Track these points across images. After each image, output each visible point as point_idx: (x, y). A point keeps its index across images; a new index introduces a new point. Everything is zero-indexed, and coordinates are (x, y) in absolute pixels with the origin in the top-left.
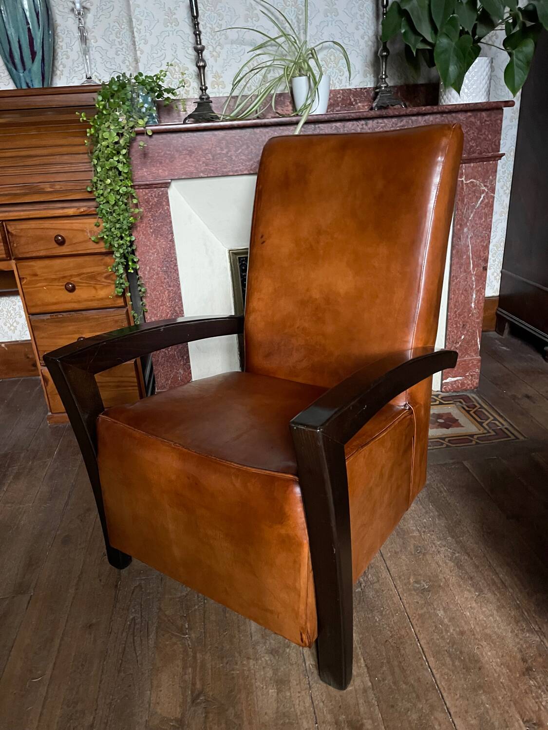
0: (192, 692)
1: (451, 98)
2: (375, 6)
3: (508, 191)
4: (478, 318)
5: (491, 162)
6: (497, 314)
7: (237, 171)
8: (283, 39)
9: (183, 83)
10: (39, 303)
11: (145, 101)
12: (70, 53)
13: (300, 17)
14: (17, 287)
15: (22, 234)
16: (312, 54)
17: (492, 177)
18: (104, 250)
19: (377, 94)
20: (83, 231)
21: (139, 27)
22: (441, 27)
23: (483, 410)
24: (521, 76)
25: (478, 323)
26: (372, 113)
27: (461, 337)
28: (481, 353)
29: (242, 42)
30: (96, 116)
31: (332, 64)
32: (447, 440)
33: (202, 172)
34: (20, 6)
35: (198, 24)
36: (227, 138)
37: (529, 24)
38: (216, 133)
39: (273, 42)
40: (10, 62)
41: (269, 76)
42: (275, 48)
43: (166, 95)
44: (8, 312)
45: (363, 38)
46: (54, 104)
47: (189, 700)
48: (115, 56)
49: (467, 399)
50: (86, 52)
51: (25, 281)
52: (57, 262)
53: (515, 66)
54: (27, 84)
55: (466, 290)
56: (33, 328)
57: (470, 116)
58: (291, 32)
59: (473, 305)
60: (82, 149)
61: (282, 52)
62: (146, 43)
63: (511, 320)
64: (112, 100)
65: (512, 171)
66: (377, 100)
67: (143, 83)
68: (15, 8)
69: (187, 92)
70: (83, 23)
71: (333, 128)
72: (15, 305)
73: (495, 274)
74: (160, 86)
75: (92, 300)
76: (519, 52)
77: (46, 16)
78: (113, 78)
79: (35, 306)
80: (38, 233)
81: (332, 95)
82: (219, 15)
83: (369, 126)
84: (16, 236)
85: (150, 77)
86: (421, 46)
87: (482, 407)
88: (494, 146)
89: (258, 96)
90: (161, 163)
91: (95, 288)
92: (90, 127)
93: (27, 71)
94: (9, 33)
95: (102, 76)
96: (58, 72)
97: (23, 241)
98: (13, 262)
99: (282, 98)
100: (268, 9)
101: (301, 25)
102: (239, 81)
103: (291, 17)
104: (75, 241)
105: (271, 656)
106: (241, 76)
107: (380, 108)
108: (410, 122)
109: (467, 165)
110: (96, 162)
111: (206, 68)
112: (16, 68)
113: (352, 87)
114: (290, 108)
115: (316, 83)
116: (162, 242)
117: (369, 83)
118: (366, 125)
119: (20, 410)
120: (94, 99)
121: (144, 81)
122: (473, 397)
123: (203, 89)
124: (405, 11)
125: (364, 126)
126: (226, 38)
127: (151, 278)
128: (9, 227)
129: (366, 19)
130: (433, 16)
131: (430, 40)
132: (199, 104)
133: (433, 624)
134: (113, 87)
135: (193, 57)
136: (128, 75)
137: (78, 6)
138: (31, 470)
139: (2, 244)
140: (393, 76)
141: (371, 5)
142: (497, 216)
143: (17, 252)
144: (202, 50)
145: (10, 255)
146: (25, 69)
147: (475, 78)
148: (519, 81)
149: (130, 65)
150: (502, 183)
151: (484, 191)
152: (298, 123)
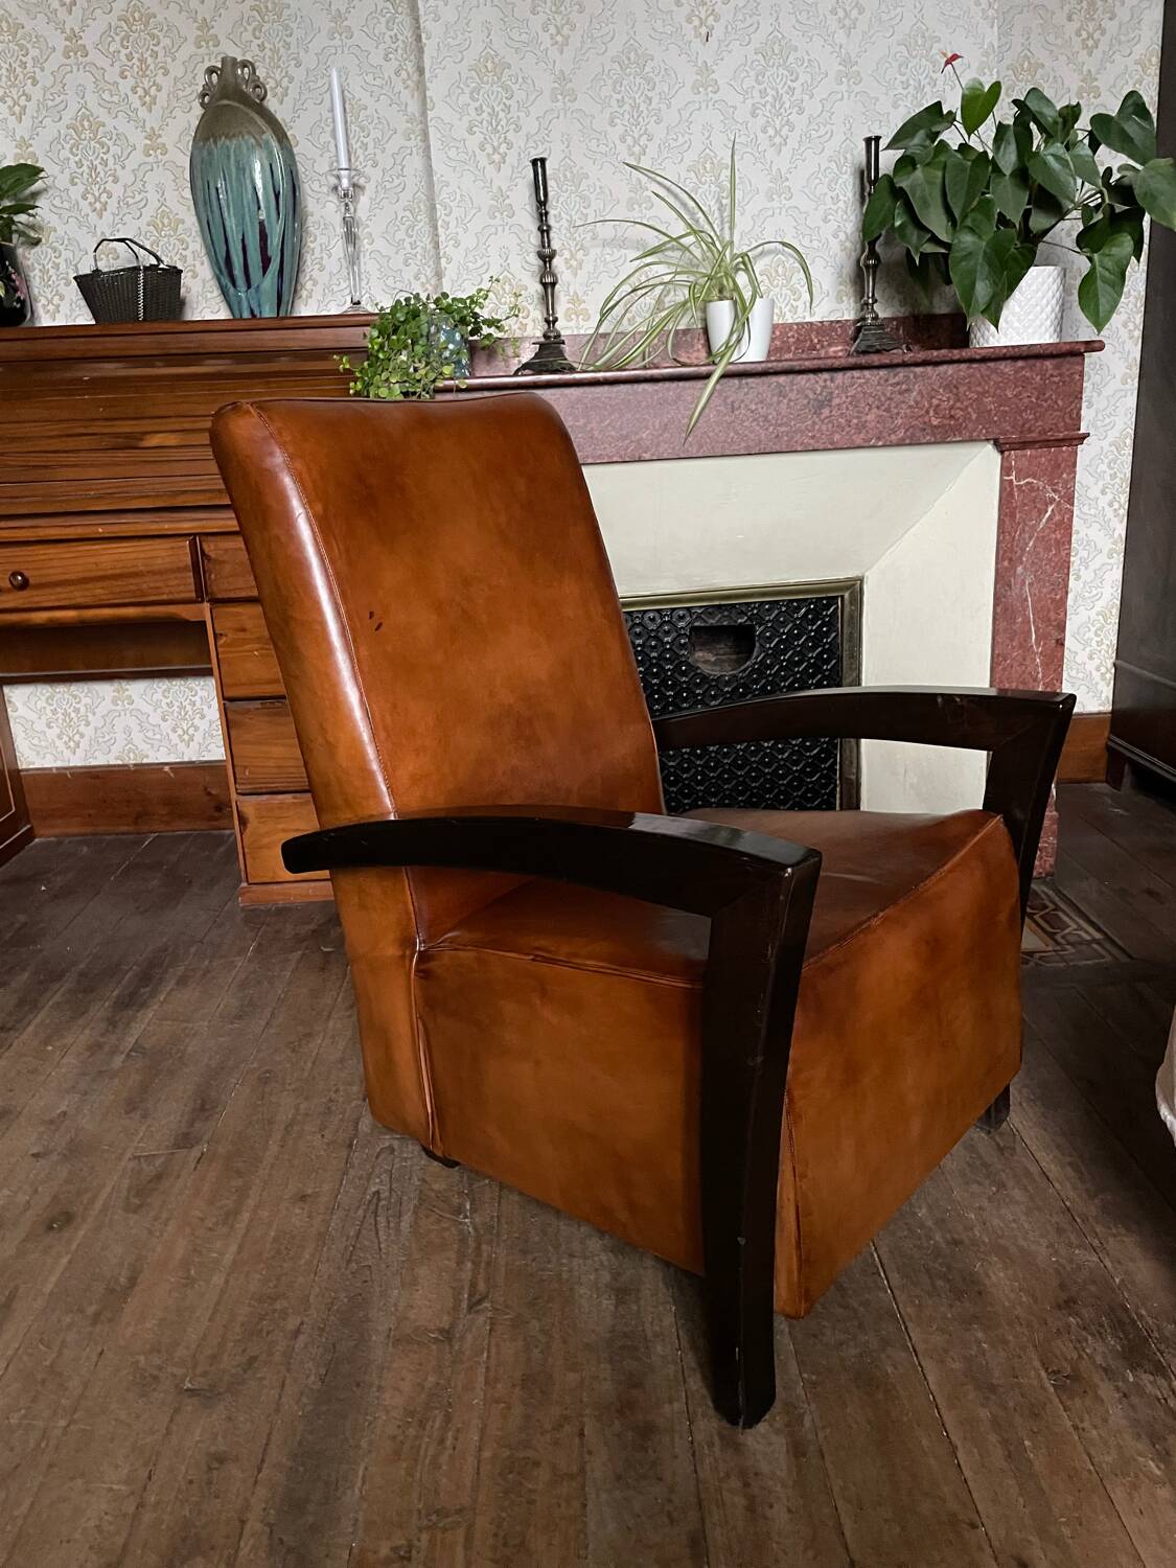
0: (470, 1296)
1: (987, 338)
2: (858, 182)
3: (1123, 512)
5: (1064, 448)
6: (1108, 748)
7: (600, 456)
8: (691, 239)
9: (515, 312)
10: (244, 679)
11: (450, 340)
12: (326, 261)
13: (724, 202)
14: (210, 661)
15: (226, 558)
16: (744, 263)
17: (1068, 474)
19: (858, 330)
21: (447, 219)
22: (964, 215)
23: (1061, 914)
24: (1110, 298)
26: (847, 361)
28: (1059, 806)
29: (621, 243)
30: (366, 364)
31: (780, 281)
34: (248, 182)
35: (546, 213)
36: (587, 400)
37: (1120, 208)
38: (567, 391)
39: (674, 243)
40: (225, 273)
41: (667, 300)
42: (678, 254)
43: (486, 330)
44: (181, 707)
45: (835, 236)
46: (294, 345)
47: (465, 1305)
48: (403, 268)
50: (353, 260)
51: (224, 639)
53: (1099, 281)
54: (252, 312)
55: (1023, 683)
56: (229, 725)
57: (1023, 368)
58: (707, 227)
61: (691, 260)
62: (457, 244)
63: (1133, 757)
64: (394, 337)
65: (1129, 475)
66: (858, 340)
67: (448, 310)
68: (241, 184)
69: (524, 327)
70: (352, 210)
71: (773, 386)
72: (196, 695)
73: (1103, 670)
74: (476, 316)
76: (1104, 254)
77: (290, 196)
78: (398, 302)
79: (238, 684)
81: (778, 333)
82: (584, 199)
83: (837, 382)
84: (215, 560)
85: (461, 300)
86: (929, 248)
87: (1057, 908)
88: (1067, 420)
92: (355, 380)
93: (252, 290)
94: (227, 223)
95: (379, 298)
96: (304, 293)
97: (227, 568)
98: (206, 606)
99: (688, 338)
100: (668, 190)
101: (725, 214)
102: (613, 307)
103: (710, 204)
105: (611, 1255)
106: (616, 298)
107: (860, 353)
108: (912, 376)
109: (1019, 453)
111: (557, 286)
112: (234, 284)
113: (816, 319)
114: (703, 354)
115: (744, 309)
117: (847, 311)
118: (832, 380)
119: (190, 882)
120: (365, 335)
121: (450, 305)
122: (1043, 892)
123: (551, 322)
124: (901, 188)
125: (828, 383)
126: (595, 237)
128: (205, 546)
129: (841, 204)
130: (949, 198)
131: (944, 237)
132: (541, 345)
133: (906, 1227)
134: (398, 316)
135: (536, 269)
136: (423, 297)
137: (345, 183)
138: (207, 971)
139: (191, 574)
140: (889, 301)
141: (851, 180)
142: (1102, 559)
143: (215, 589)
144: (552, 256)
145: (202, 593)
146: (249, 287)
147: (1033, 302)
148: (1107, 307)
149: (428, 281)
150: (1109, 496)
151: (1052, 500)
152: (708, 376)
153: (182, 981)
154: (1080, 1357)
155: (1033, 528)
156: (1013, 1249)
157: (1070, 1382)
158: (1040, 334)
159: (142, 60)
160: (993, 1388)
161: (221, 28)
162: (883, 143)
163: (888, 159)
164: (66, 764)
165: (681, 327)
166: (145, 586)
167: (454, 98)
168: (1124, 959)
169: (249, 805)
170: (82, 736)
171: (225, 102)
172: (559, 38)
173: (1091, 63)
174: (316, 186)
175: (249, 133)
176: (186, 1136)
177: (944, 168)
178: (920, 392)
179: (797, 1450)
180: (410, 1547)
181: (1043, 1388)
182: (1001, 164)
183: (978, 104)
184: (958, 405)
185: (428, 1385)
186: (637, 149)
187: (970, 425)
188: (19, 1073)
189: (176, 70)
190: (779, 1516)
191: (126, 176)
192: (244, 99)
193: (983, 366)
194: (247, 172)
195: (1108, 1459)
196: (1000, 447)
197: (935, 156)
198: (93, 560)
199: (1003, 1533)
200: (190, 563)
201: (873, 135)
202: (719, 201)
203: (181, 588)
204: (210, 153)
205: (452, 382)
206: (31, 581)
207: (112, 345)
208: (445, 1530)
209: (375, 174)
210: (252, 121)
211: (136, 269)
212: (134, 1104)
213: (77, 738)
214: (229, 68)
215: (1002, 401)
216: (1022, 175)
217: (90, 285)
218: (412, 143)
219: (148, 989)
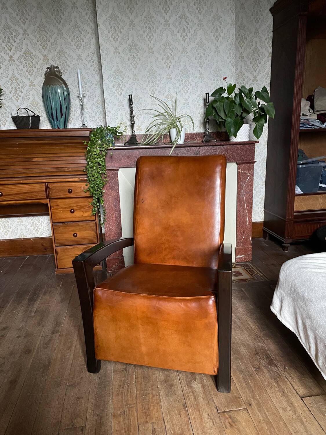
1: (234, 140)
3: (265, 175)
4: (249, 229)
5: (251, 164)
6: (263, 230)
8: (166, 113)
10: (58, 218)
11: (110, 137)
12: (75, 114)
13: (173, 105)
14: (49, 212)
15: (54, 188)
16: (178, 119)
17: (252, 170)
18: (88, 196)
19: (205, 135)
20: (80, 187)
21: (108, 107)
22: (228, 113)
23: (253, 270)
24: (260, 132)
25: (250, 231)
26: (202, 144)
27: (243, 237)
28: (252, 244)
29: (150, 114)
30: (90, 142)
31: (187, 123)
32: (236, 281)
33: (132, 165)
34: (58, 96)
35: (132, 107)
36: (144, 152)
37: (262, 113)
38: (139, 150)
39: (162, 114)
40: (51, 117)
41: (160, 127)
42: (163, 117)
43: (118, 134)
44: (36, 223)
45: (199, 113)
46: (69, 135)
48: (95, 116)
49: (247, 265)
50: (83, 114)
51: (53, 208)
52: (67, 200)
53: (258, 129)
54: (58, 127)
55: (244, 217)
56: (53, 229)
57: (242, 147)
58: (169, 111)
59: (247, 223)
60: (82, 154)
61: (166, 119)
62: (110, 113)
63: (269, 232)
66: (205, 138)
67: (110, 130)
68: (56, 96)
70: (83, 102)
71: (186, 150)
73: (261, 212)
74: (116, 131)
75: (81, 217)
76: (259, 123)
77: (67, 99)
78: (97, 127)
79: (57, 219)
80: (61, 188)
81: (186, 135)
82: (141, 103)
84: (51, 189)
85: (113, 128)
86: (220, 120)
87: (253, 268)
88: (252, 158)
89: (155, 135)
90: (116, 161)
91: (83, 212)
92: (88, 147)
93: (58, 121)
94: (52, 106)
96: (70, 121)
97: (54, 191)
98: (48, 200)
99: (165, 136)
101: (174, 108)
102: (149, 130)
103: (170, 105)
104: (76, 192)
106: (149, 127)
107: (206, 141)
108: (217, 148)
109: (241, 165)
110: (89, 160)
111: (135, 124)
112: (53, 120)
113: (194, 132)
114: (169, 140)
115: (180, 132)
116: (114, 193)
117: (202, 131)
118: (200, 148)
119: (41, 269)
122: (249, 265)
123: (133, 132)
124: (214, 107)
126: (143, 112)
127: (108, 208)
128: (49, 185)
129: (200, 106)
130: (225, 109)
131: (224, 118)
132: (131, 137)
134: (98, 131)
135: (129, 119)
136: (103, 126)
137: (81, 96)
138: (50, 291)
139: (45, 192)
140: (211, 129)
141: (202, 101)
142: (260, 186)
143: (51, 196)
144: (134, 117)
145: (48, 196)
146: (57, 120)
147: (244, 132)
148: (260, 134)
149: (101, 119)
150: (262, 172)
151: (249, 176)
152: (172, 147)
153: (45, 294)
154: (260, 364)
155: (245, 182)
156: (246, 344)
157: (258, 369)
158: (246, 139)
159: (29, 64)
160: (243, 372)
161: (50, 57)
162: (210, 95)
163: (211, 98)
164: (4, 239)
165: (164, 133)
166: (33, 195)
167: (109, 79)
168: (268, 280)
169: (59, 249)
170: (9, 231)
171: (51, 76)
172: (135, 66)
173: (255, 74)
174: (73, 96)
175: (58, 84)
176: (54, 331)
177: (224, 103)
178: (219, 151)
179: (203, 386)
180: (124, 412)
181: (253, 371)
182: (236, 102)
183: (231, 89)
184: (228, 154)
185: (123, 380)
186: (153, 92)
187: (231, 159)
188: (8, 318)
189: (38, 66)
190: (201, 399)
191: (24, 92)
192: (57, 76)
193: (233, 146)
194: (58, 93)
195: (266, 383)
196: (237, 164)
197: (222, 100)
198: (19, 189)
199: (246, 398)
200: (45, 189)
201: (207, 92)
202: (172, 105)
203: (43, 196)
204: (48, 88)
205: (112, 148)
206: (4, 194)
207: (22, 134)
208: (131, 408)
209: (88, 93)
210: (59, 81)
211: (29, 116)
212: (40, 323)
213: (7, 232)
214: (53, 68)
215: (237, 154)
216: (240, 105)
217: (16, 119)
218: (97, 87)
219: (36, 296)
